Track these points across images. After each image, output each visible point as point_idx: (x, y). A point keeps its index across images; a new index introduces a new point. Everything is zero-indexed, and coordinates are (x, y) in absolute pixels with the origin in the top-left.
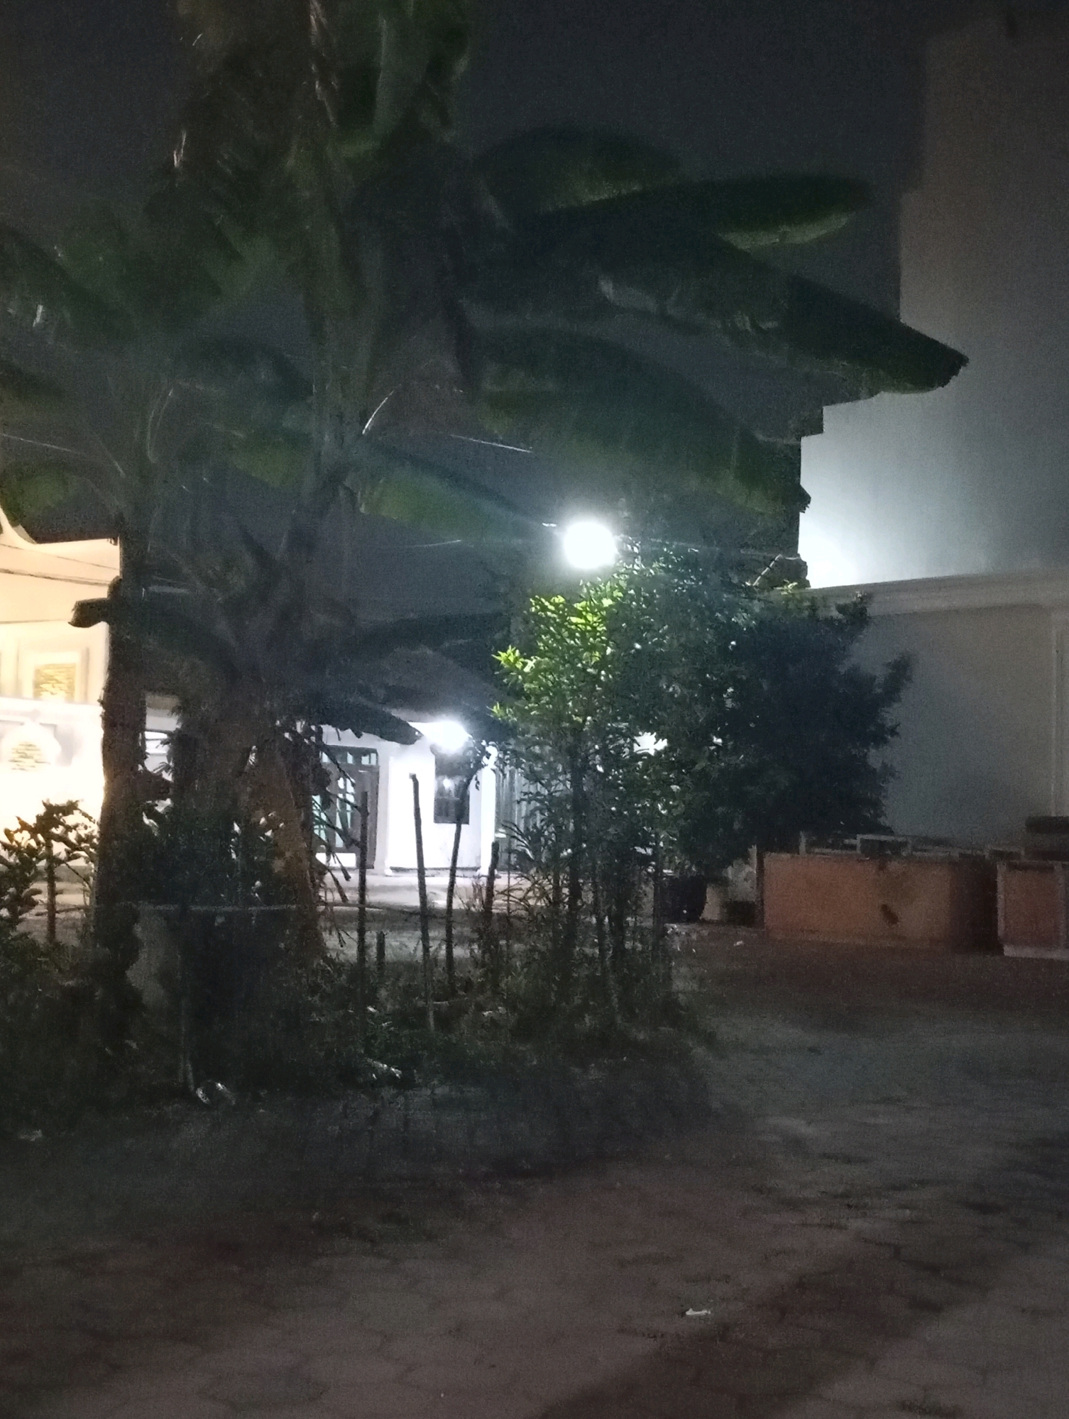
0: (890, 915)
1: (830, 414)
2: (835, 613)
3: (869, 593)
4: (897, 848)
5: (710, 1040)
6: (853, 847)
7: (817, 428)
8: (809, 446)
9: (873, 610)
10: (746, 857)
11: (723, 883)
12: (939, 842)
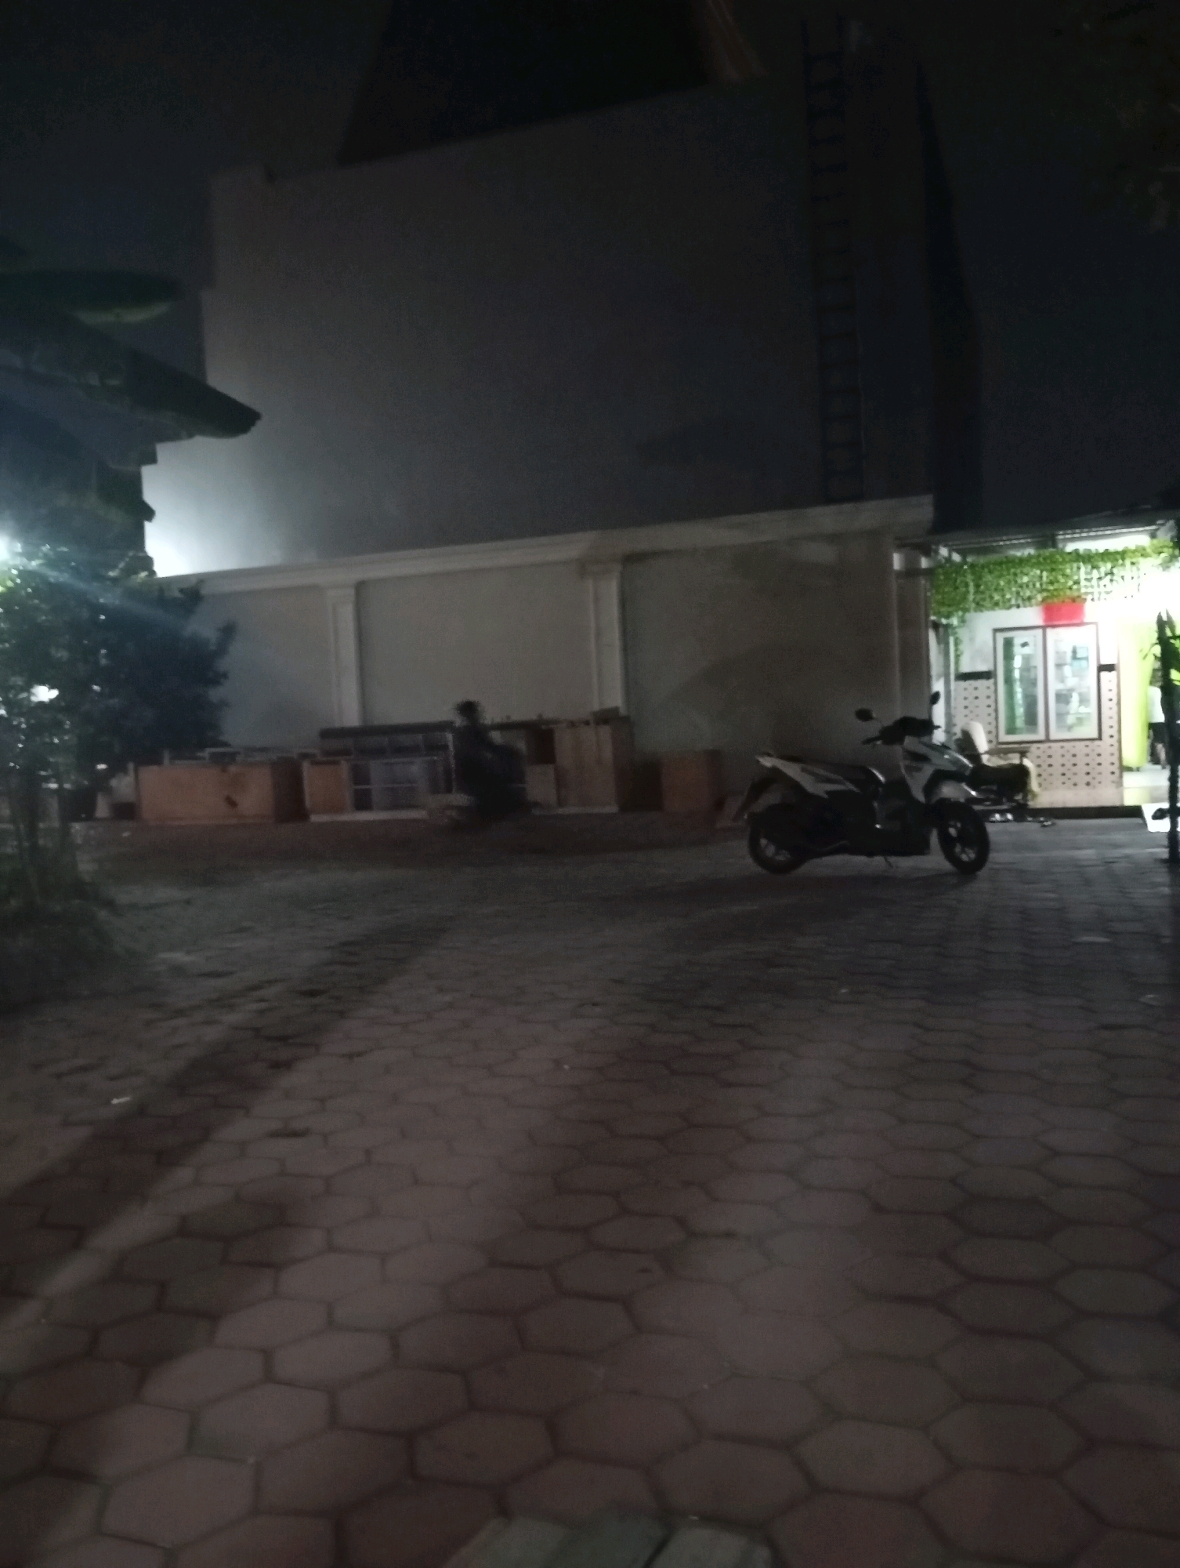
0: (231, 803)
1: (163, 450)
2: (177, 594)
3: (201, 579)
4: (232, 756)
5: (110, 904)
6: (204, 758)
7: (152, 459)
8: (148, 473)
9: (204, 592)
10: (125, 771)
11: (108, 791)
12: (263, 750)
